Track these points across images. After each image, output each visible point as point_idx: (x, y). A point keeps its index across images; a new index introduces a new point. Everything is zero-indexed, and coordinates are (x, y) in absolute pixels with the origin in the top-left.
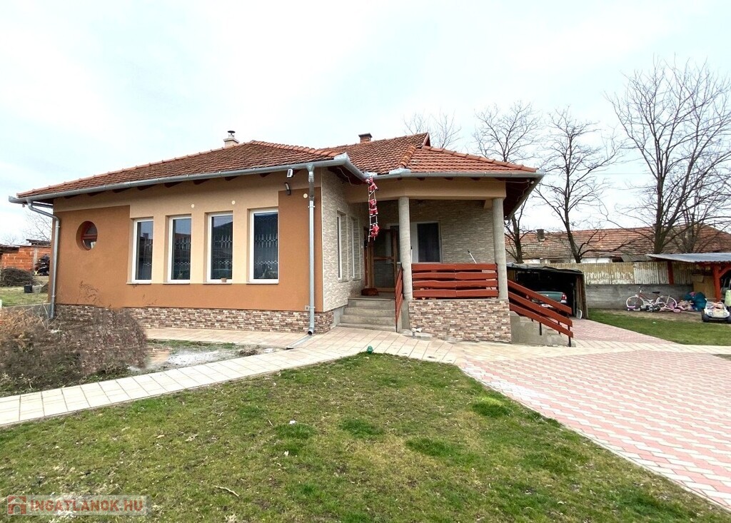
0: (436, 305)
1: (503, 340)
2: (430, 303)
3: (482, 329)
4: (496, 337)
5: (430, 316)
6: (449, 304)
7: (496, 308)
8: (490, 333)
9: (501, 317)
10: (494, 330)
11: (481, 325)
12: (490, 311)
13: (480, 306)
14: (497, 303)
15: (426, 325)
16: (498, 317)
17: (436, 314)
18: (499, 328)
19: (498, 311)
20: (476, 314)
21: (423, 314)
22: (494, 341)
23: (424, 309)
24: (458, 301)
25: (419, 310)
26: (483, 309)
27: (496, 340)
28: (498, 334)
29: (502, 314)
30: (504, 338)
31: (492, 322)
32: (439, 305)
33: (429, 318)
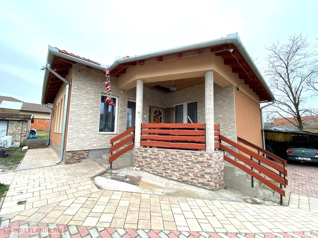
0: (153, 152)
1: (205, 187)
2: (149, 150)
3: (187, 174)
4: (199, 183)
5: (148, 160)
6: (163, 152)
7: (200, 159)
8: (194, 179)
9: (205, 167)
10: (198, 177)
11: (186, 171)
12: (195, 161)
13: (186, 156)
14: (202, 155)
15: (145, 166)
16: (202, 166)
17: (152, 159)
18: (202, 176)
19: (202, 162)
20: (183, 162)
21: (143, 157)
22: (196, 186)
23: (145, 155)
24: (169, 150)
25: (141, 155)
26: (189, 158)
27: (199, 185)
28: (201, 180)
29: (206, 165)
30: (207, 185)
31: (196, 170)
32: (155, 152)
33: (147, 161)
